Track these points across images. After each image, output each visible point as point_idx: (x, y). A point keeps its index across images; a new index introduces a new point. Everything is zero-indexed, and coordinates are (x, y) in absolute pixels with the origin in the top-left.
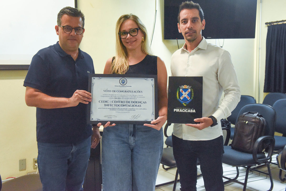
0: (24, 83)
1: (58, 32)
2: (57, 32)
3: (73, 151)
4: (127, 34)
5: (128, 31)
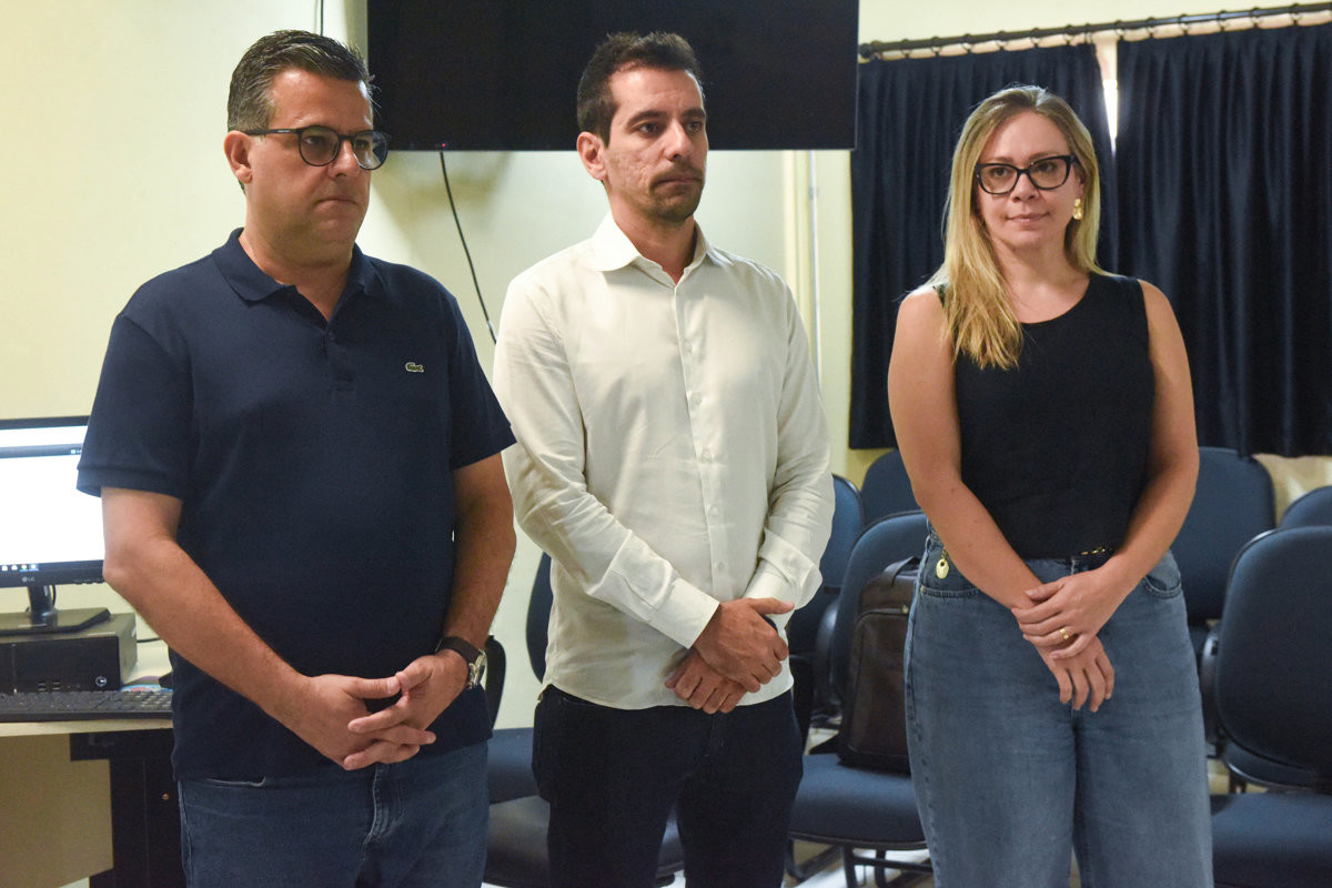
0: (77, 471)
1: (248, 165)
2: (235, 168)
3: (374, 837)
4: (1015, 174)
5: (1024, 164)
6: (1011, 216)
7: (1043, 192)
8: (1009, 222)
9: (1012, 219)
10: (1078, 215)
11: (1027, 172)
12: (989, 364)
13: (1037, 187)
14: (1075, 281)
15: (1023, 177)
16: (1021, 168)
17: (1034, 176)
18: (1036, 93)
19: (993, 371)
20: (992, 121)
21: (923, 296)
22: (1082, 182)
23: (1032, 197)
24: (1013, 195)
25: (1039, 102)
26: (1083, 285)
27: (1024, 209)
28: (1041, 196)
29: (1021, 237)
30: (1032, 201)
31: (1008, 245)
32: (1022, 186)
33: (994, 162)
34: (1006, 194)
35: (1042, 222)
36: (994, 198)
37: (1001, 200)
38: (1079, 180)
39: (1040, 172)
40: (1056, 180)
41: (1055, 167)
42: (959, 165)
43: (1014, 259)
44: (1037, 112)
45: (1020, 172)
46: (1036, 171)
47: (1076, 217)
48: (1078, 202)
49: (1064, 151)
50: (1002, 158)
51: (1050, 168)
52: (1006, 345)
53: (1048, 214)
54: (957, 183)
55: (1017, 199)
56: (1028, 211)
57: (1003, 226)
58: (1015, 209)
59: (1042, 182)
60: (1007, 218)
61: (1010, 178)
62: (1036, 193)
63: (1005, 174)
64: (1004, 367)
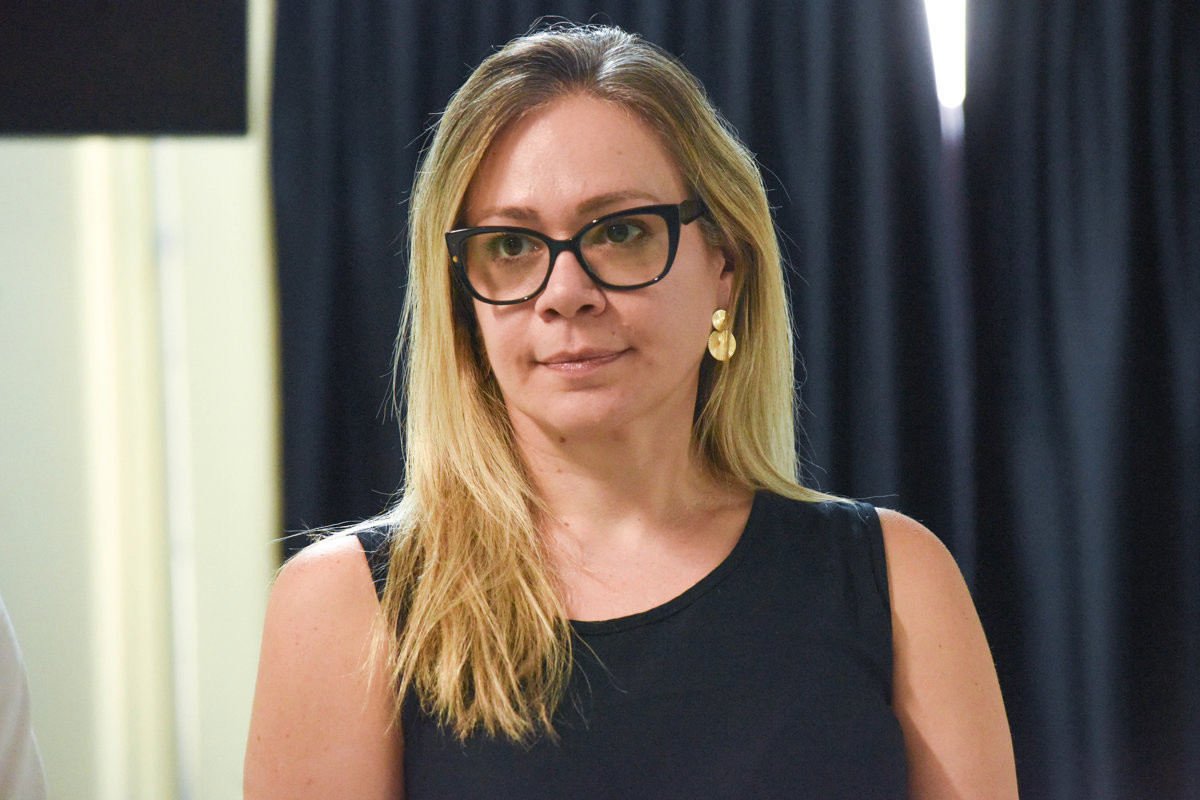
4: (546, 255)
5: (569, 225)
6: (541, 356)
7: (613, 297)
8: (541, 371)
9: (545, 363)
10: (722, 348)
11: (572, 246)
12: (479, 729)
13: (600, 284)
14: (713, 513)
15: (564, 259)
16: (561, 236)
17: (593, 254)
18: (603, 46)
19: (487, 742)
20: (489, 118)
21: (327, 561)
22: (729, 268)
23: (587, 308)
24: (541, 303)
25: (609, 67)
26: (735, 522)
27: (569, 339)
28: (608, 306)
29: (568, 407)
30: (587, 317)
31: (545, 427)
32: (563, 280)
33: (496, 221)
34: (526, 303)
35: (617, 368)
36: (499, 315)
37: (518, 317)
38: (720, 263)
39: (608, 245)
40: (645, 264)
41: (646, 232)
42: (423, 230)
43: (562, 463)
44: (603, 94)
45: (556, 248)
46: (599, 240)
47: (714, 353)
48: (719, 318)
49: (669, 191)
50: (512, 212)
51: (635, 232)
52: (523, 683)
53: (631, 350)
54: (423, 276)
55: (551, 314)
56: (579, 343)
57: (525, 380)
58: (549, 338)
59: (613, 274)
60: (533, 363)
61: (531, 263)
62: (595, 297)
63: (525, 253)
64: (513, 732)
